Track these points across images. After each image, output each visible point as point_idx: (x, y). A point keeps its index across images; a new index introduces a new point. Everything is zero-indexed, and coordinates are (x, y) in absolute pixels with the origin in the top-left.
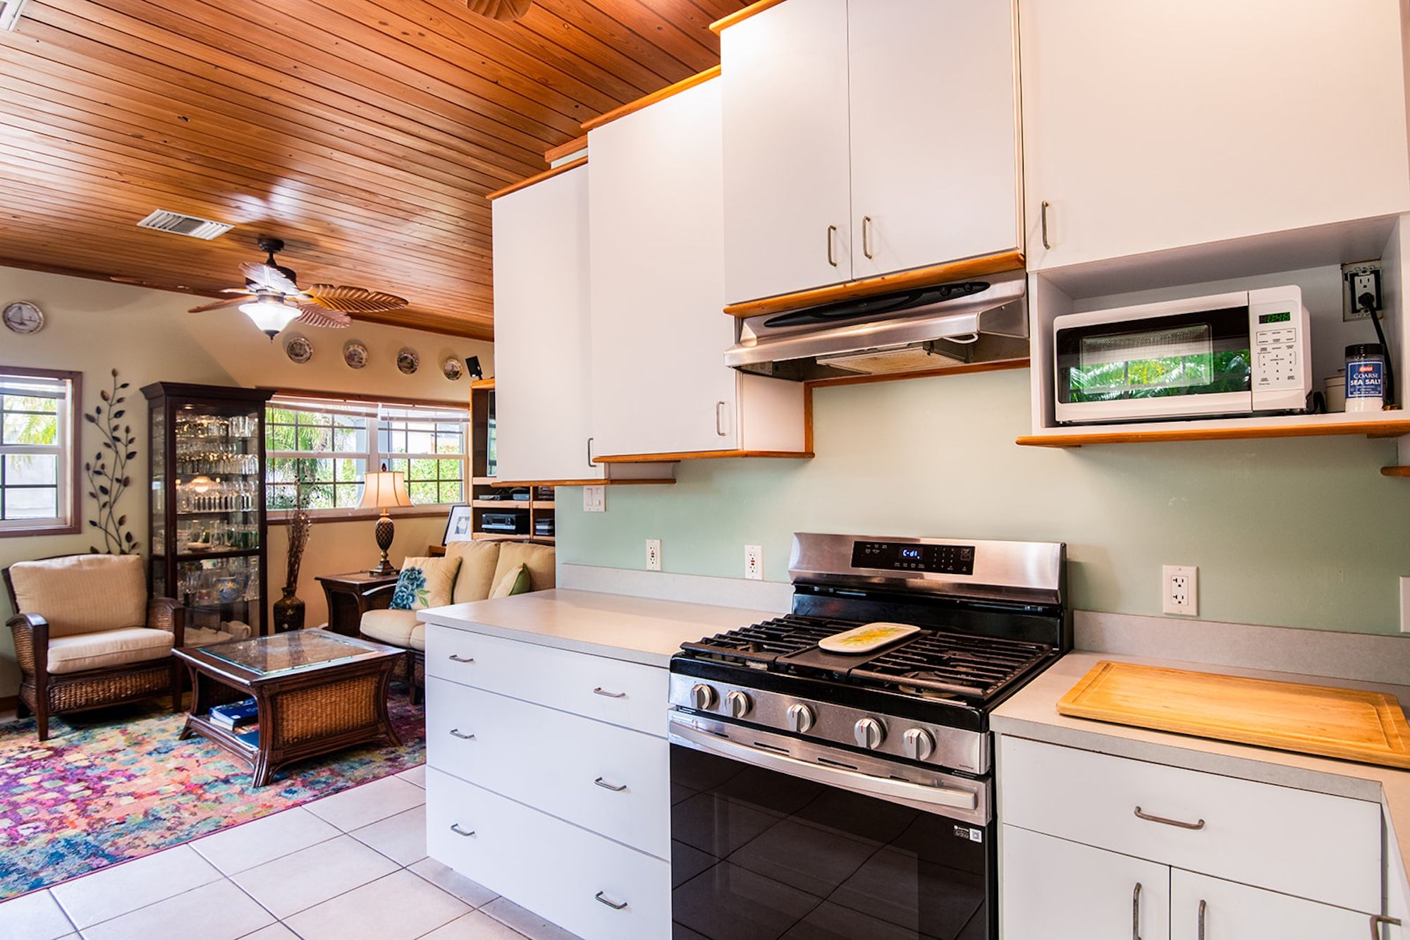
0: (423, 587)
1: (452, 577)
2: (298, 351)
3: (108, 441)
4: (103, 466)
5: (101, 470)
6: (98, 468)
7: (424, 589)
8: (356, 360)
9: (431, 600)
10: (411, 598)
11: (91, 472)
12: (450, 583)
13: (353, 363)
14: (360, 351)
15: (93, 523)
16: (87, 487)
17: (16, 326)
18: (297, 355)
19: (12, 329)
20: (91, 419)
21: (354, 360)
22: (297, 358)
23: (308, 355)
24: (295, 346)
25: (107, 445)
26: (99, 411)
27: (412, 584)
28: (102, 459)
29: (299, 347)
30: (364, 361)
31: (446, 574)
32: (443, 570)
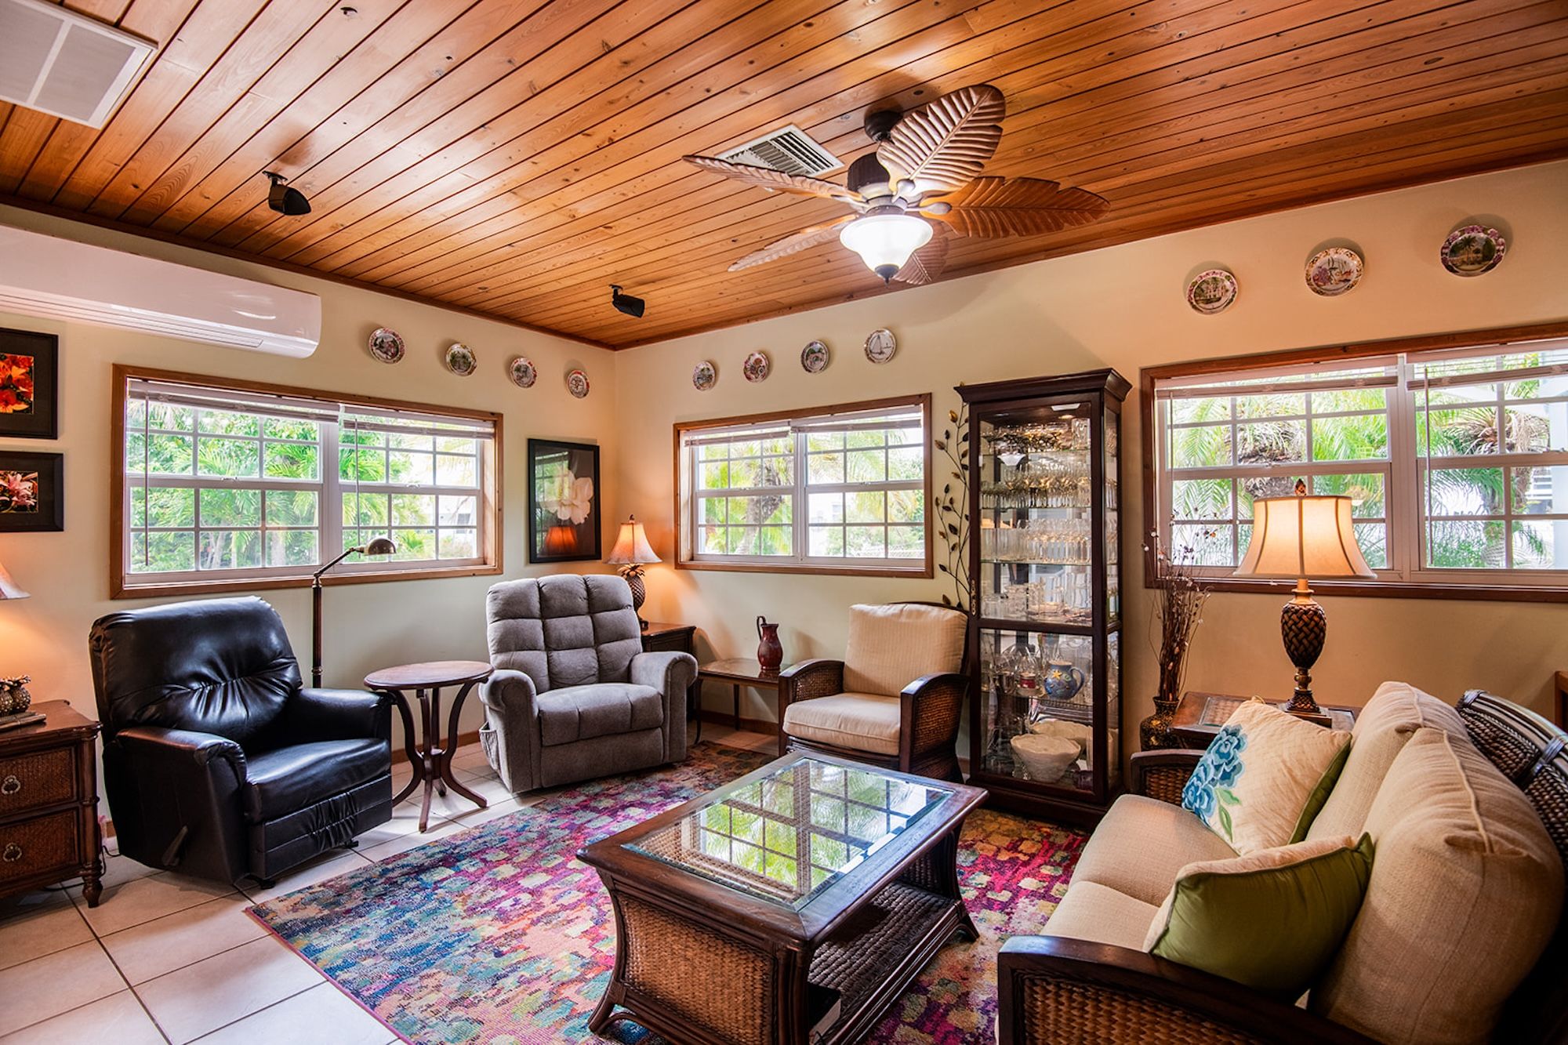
0: (1230, 785)
1: (1310, 784)
2: (1211, 294)
3: (958, 471)
4: (951, 501)
5: (950, 506)
6: (947, 504)
7: (1231, 790)
8: (1335, 277)
9: (1237, 826)
10: (1206, 798)
11: (941, 508)
12: (1301, 799)
13: (1328, 286)
14: (1345, 258)
15: (943, 568)
16: (939, 526)
17: (876, 356)
18: (1209, 301)
19: (873, 361)
20: (942, 447)
21: (1329, 279)
22: (1210, 306)
23: (1230, 295)
24: (1204, 286)
25: (957, 476)
26: (948, 435)
27: (1217, 767)
28: (950, 492)
29: (1211, 287)
30: (1353, 277)
31: (1290, 771)
32: (1286, 757)
